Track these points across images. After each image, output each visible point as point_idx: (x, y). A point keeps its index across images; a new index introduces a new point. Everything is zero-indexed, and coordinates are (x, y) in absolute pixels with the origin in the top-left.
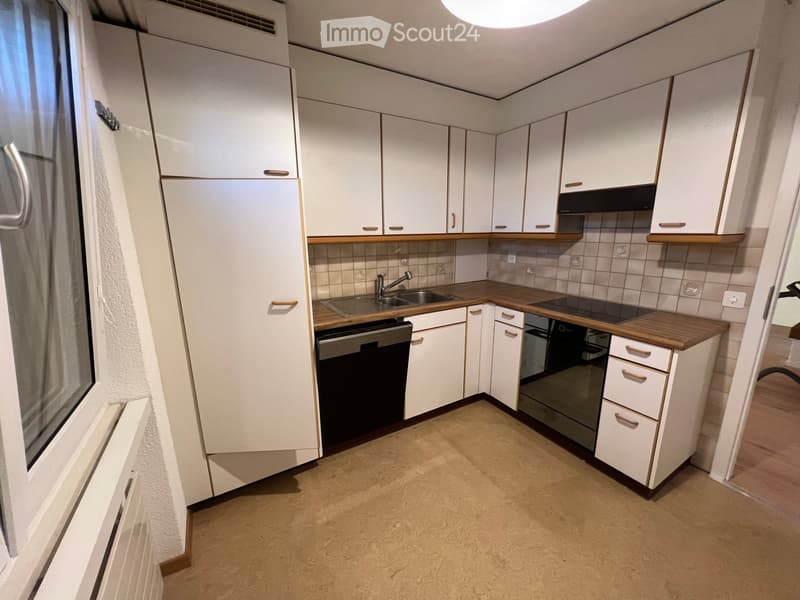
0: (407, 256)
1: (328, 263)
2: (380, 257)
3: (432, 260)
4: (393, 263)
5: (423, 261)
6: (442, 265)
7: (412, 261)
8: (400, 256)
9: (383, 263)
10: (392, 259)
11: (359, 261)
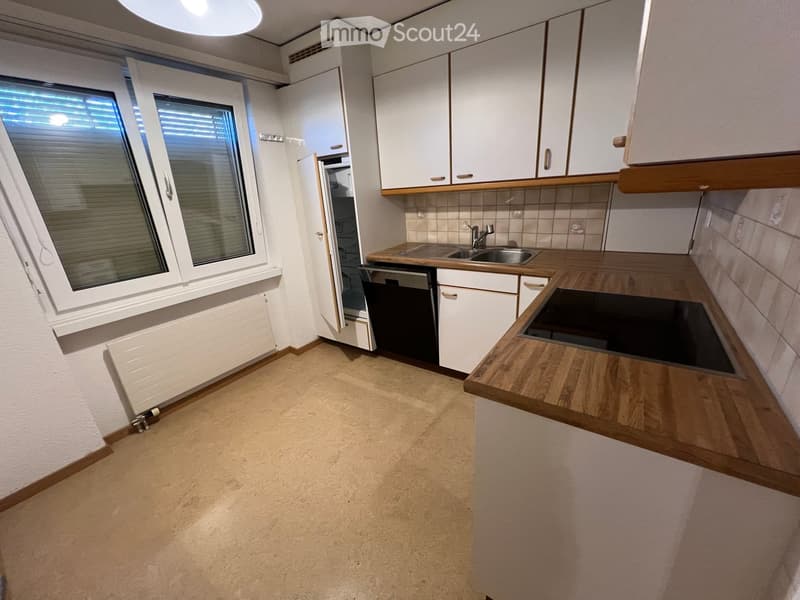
0: (522, 207)
1: (437, 211)
2: (487, 208)
3: (560, 213)
4: (502, 215)
5: (546, 214)
6: (580, 221)
7: (528, 213)
8: (512, 207)
9: (490, 214)
10: (503, 210)
11: (466, 210)
